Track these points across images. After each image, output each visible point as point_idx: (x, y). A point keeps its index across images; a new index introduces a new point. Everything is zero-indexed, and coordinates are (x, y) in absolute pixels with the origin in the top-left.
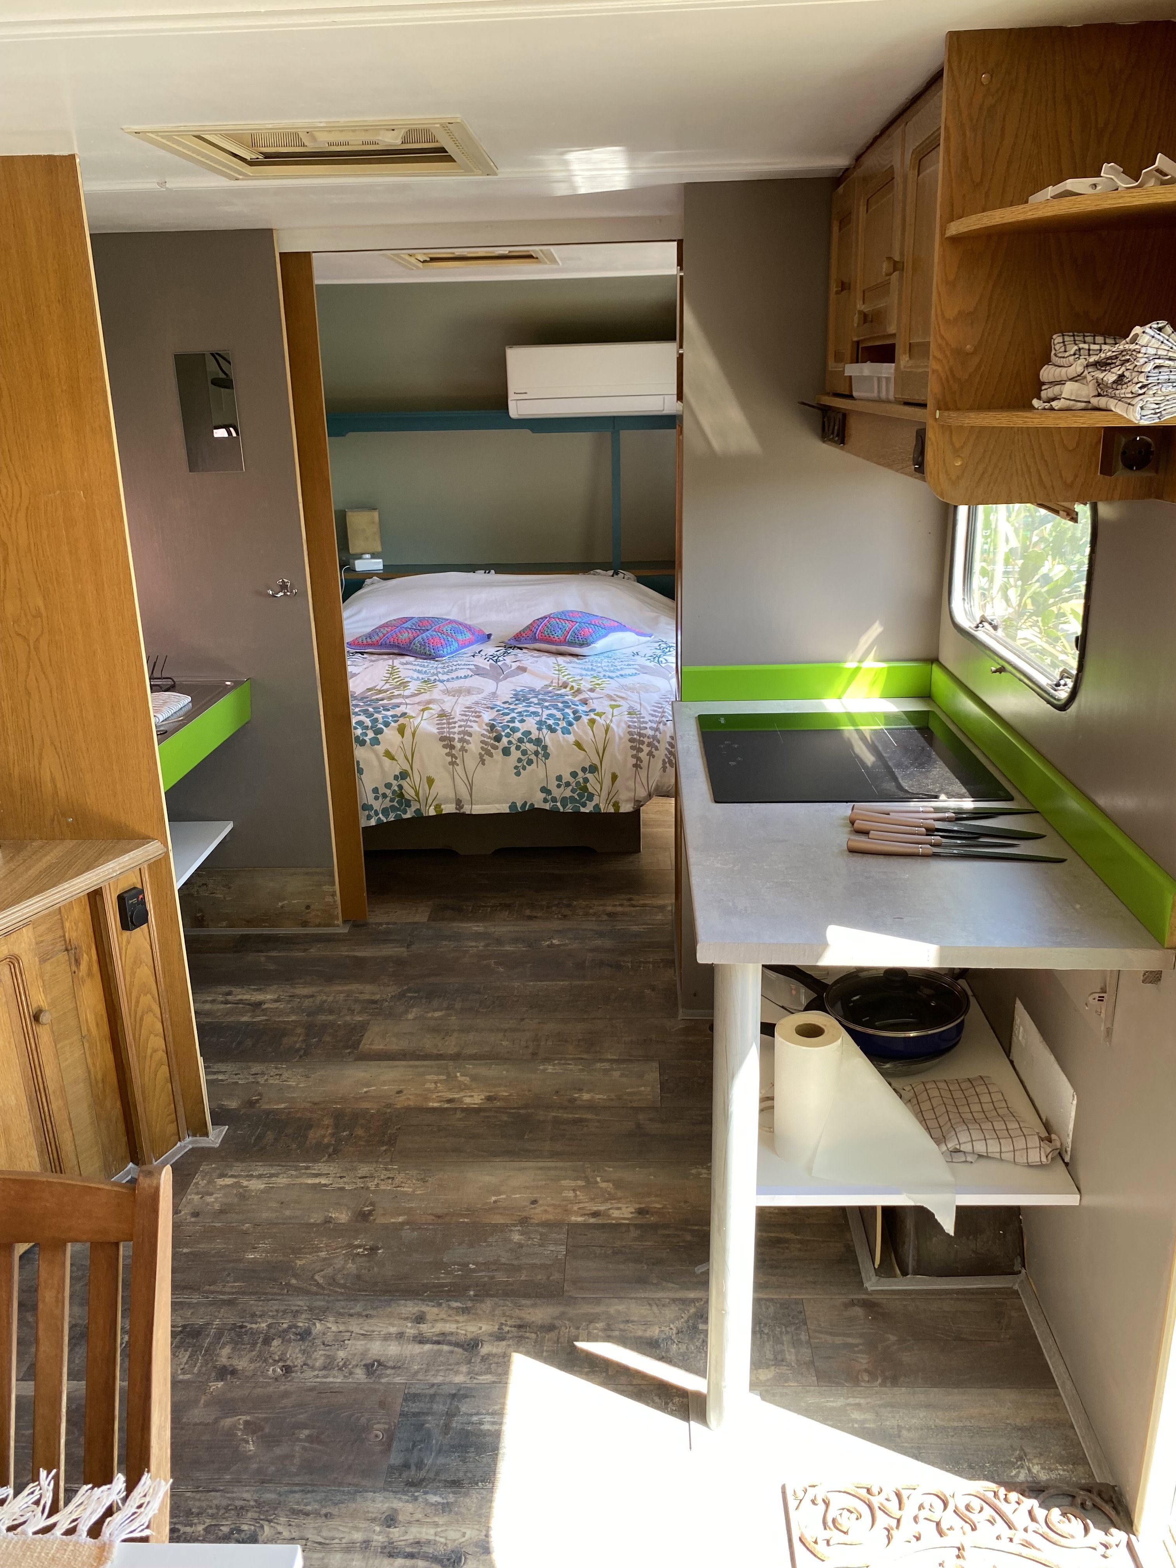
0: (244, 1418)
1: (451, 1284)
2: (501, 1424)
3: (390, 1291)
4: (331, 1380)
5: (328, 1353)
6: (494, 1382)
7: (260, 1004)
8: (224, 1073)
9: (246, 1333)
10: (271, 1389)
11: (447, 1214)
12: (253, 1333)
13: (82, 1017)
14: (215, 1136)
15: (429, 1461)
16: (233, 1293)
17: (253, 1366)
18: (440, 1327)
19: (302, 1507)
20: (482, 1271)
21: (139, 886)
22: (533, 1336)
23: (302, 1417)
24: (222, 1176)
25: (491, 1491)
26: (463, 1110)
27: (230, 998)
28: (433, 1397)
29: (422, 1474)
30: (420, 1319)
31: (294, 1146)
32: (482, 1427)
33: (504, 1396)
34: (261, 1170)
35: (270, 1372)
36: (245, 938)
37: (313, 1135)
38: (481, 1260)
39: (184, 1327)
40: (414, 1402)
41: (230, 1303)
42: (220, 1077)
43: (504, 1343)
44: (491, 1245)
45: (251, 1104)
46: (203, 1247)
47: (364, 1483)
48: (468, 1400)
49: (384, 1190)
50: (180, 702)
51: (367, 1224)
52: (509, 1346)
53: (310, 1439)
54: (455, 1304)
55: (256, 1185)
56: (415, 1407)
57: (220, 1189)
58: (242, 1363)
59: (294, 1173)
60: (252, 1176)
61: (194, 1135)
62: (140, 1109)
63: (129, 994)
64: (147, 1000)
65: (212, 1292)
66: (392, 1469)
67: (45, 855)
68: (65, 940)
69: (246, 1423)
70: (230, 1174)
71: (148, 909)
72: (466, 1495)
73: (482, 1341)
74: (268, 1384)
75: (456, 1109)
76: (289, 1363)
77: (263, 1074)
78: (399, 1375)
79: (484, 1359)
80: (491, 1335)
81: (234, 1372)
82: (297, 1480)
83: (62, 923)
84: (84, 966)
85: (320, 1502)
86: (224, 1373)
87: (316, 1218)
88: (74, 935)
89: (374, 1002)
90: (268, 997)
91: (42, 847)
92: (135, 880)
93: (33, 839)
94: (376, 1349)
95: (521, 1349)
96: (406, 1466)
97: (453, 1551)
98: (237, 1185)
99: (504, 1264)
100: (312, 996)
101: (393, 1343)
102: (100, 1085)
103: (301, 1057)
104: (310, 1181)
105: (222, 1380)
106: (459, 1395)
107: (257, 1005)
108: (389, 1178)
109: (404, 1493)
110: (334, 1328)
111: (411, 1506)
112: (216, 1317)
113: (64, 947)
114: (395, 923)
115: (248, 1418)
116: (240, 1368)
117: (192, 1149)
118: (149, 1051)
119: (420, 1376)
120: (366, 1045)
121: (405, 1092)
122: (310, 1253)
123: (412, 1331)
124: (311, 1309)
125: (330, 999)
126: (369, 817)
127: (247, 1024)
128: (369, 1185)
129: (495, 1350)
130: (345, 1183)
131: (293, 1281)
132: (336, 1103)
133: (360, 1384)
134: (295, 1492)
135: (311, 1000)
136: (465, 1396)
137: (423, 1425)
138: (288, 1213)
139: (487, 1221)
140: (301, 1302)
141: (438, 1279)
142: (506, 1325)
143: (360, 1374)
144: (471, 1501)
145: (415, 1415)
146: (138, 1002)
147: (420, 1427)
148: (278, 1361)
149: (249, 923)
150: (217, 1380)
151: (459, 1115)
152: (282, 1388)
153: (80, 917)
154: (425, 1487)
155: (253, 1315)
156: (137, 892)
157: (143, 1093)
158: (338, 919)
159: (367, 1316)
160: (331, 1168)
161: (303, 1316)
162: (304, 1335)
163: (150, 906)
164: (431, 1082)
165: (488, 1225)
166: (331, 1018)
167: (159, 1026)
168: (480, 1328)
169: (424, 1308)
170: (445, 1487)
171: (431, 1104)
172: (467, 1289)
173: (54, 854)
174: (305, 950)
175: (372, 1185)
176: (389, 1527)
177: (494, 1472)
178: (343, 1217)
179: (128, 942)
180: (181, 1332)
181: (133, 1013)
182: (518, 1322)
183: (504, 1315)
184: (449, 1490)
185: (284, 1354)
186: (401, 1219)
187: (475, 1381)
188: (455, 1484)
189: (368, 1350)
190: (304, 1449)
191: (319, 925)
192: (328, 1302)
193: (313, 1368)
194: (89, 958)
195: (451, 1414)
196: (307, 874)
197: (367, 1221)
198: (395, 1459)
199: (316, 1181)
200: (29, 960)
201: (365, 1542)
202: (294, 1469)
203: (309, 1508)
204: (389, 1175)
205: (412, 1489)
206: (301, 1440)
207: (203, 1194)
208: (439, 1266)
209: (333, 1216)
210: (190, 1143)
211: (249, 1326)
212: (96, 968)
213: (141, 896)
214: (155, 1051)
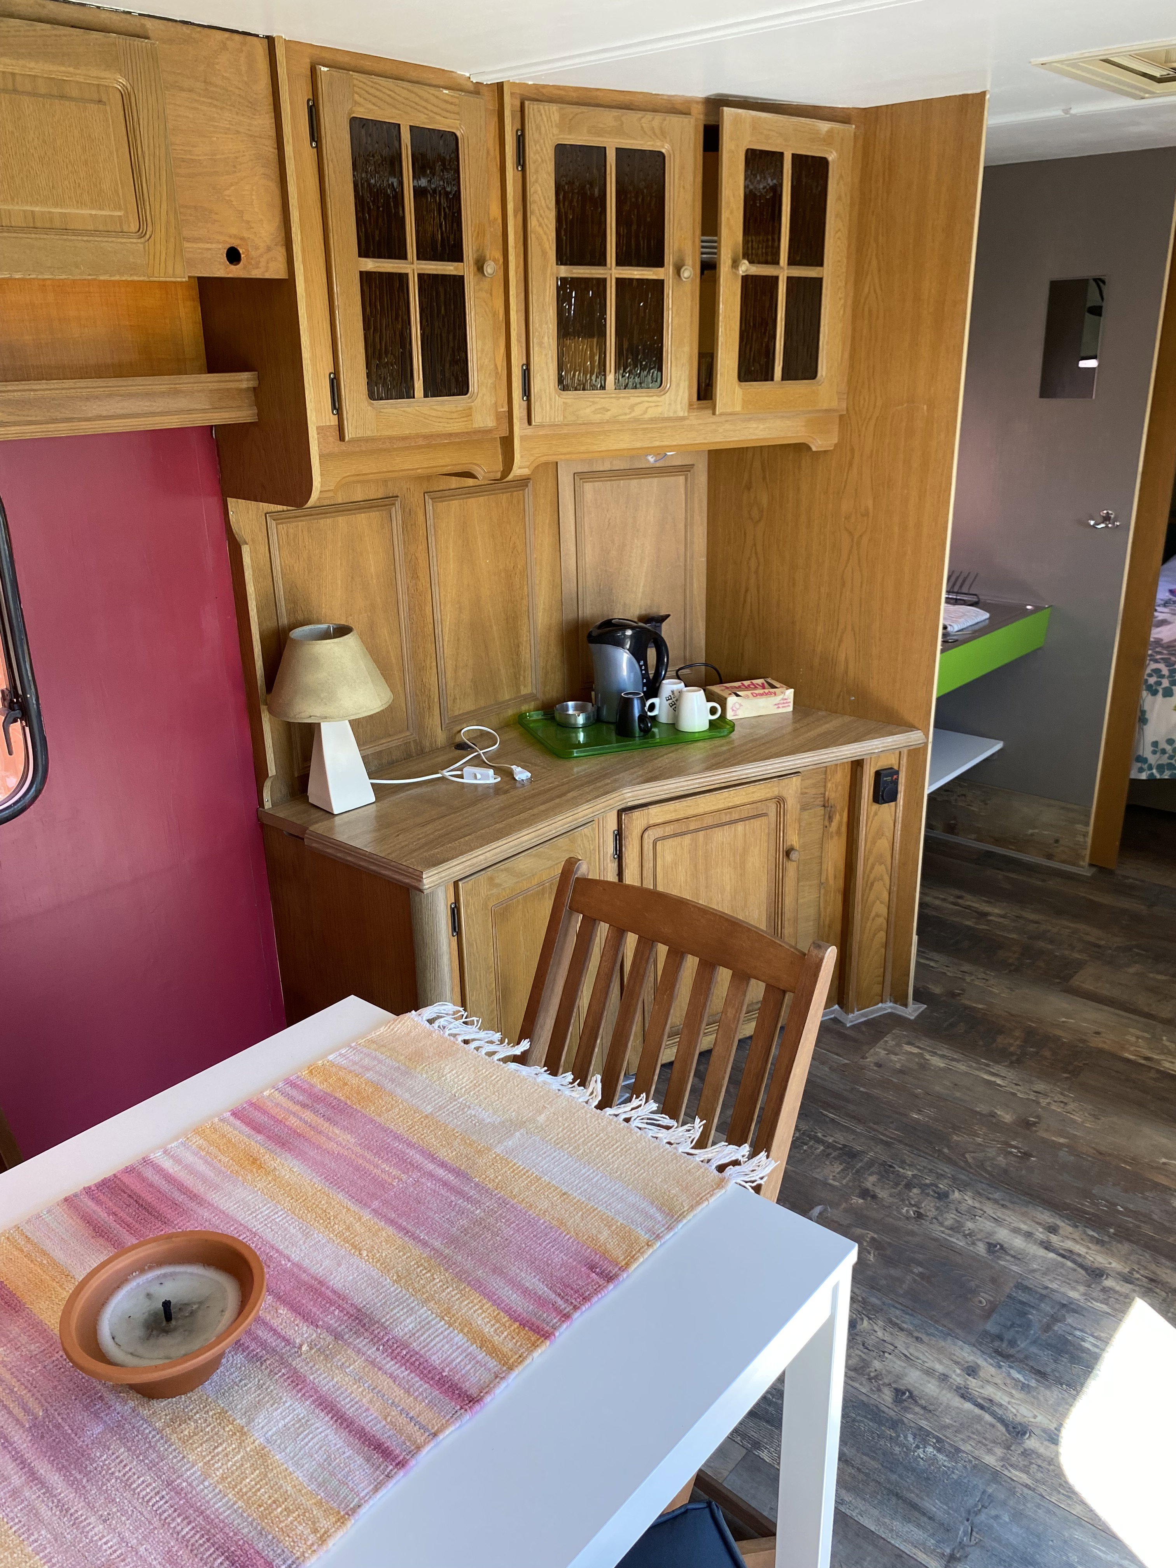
0: (871, 1234)
1: (1093, 1214)
2: (1104, 1350)
3: (1031, 1195)
4: (954, 1240)
5: (958, 1219)
6: (1108, 1313)
7: (986, 914)
8: (936, 961)
9: (893, 1173)
10: (900, 1224)
11: (1110, 1155)
12: (898, 1175)
13: (824, 867)
14: (912, 1011)
15: (1022, 1345)
16: (891, 1138)
17: (891, 1200)
18: (1069, 1244)
19: (898, 1322)
20: (1129, 1217)
21: (896, 768)
22: (1164, 1294)
23: (920, 1257)
24: (909, 1043)
25: (1074, 1398)
26: (1158, 1071)
27: (960, 901)
28: (1043, 1297)
29: (1012, 1351)
30: (1053, 1229)
31: (981, 1043)
32: (1083, 1343)
33: (1115, 1330)
34: (945, 1052)
35: (904, 1211)
36: (989, 854)
37: (1001, 1041)
38: (1131, 1206)
39: (845, 1146)
40: (1024, 1292)
41: (887, 1144)
42: (932, 964)
43: (1130, 1286)
44: (1146, 1199)
45: (953, 995)
46: (876, 1092)
47: (957, 1331)
48: (1076, 1315)
49: (1054, 1111)
50: (979, 616)
51: (1028, 1132)
52: (1134, 1291)
53: (921, 1275)
54: (1091, 1233)
55: (937, 1062)
56: (1023, 1297)
57: (904, 1053)
58: (883, 1194)
59: (974, 1065)
60: (935, 1053)
61: (895, 1002)
62: (854, 963)
63: (866, 860)
64: (880, 870)
65: (875, 1130)
66: (986, 1333)
67: (826, 723)
68: (824, 797)
69: (873, 1239)
70: (917, 1044)
71: (899, 789)
72: (1048, 1387)
73: (1108, 1275)
74: (900, 1219)
75: (1151, 1068)
76: (921, 1211)
77: (971, 974)
78: (1016, 1265)
79: (1105, 1290)
80: (1119, 1274)
81: (874, 1197)
82: (901, 1300)
83: (825, 782)
84: (834, 824)
85: (915, 1326)
86: (865, 1194)
87: (982, 1108)
88: (833, 795)
89: (1099, 946)
90: (996, 911)
91: (824, 717)
92: (893, 762)
93: (819, 709)
94: (1003, 1235)
95: (1146, 1299)
96: (1000, 1338)
97: (1020, 1424)
98: (920, 1055)
99: (1154, 1220)
100: (1037, 922)
101: (1019, 1237)
102: (826, 929)
103: (1010, 971)
104: (986, 1077)
105: (863, 1199)
106: (1068, 1307)
107: (982, 915)
108: (1062, 1102)
109: (992, 1357)
110: (970, 1202)
111: (993, 1369)
112: (872, 1150)
113: (822, 803)
114: (1143, 881)
115: (876, 1236)
116: (880, 1196)
117: (890, 1014)
118: (873, 914)
119: (1037, 1275)
120: (1076, 981)
121: (1103, 1035)
122: (968, 1135)
123: (1041, 1236)
124: (954, 1179)
125: (1055, 930)
126: (1141, 770)
127: (969, 928)
128: (1041, 1100)
129: (1118, 1288)
130: (1019, 1091)
131: (946, 1150)
132: (1032, 1021)
133: (978, 1255)
134: (896, 1308)
135: (1036, 925)
136: (1075, 1311)
137: (1026, 1314)
138: (958, 1094)
139: (1151, 1177)
140: (948, 1170)
141: (1082, 1205)
142: (1138, 1272)
143: (981, 1249)
144: (1052, 1395)
145: (1022, 1303)
146: (872, 868)
147: (1023, 1314)
148: (914, 1206)
149: (997, 841)
150: (859, 1197)
151: (1153, 1074)
152: (910, 1227)
153: (840, 781)
154: (1012, 1362)
155: (903, 1162)
156: (893, 773)
157: (860, 948)
158: (1084, 861)
159: (1003, 1205)
160: (1011, 1074)
161: (946, 1181)
162: (942, 1196)
163: (901, 788)
164: (1133, 1035)
165: (1149, 1180)
166: (1050, 947)
167: (885, 895)
168: (1110, 1263)
169: (1059, 1222)
170: (1030, 1372)
171: (1126, 1055)
172: (1110, 1225)
173: (833, 724)
174: (1043, 881)
175: (1044, 1102)
176: (969, 1375)
177: (1082, 1385)
178: (1008, 1117)
179: (876, 814)
180: (841, 1149)
181: (866, 877)
182: (1151, 1276)
183: (1139, 1263)
184: (1033, 1376)
185: (920, 1202)
186: (1062, 1140)
187: (1089, 1304)
188: (1041, 1375)
189: (995, 1232)
190: (915, 1281)
191: (1063, 862)
192: (971, 1179)
193: (941, 1224)
194: (841, 818)
195: (1055, 1319)
196: (1063, 808)
197: (1028, 1129)
198: (991, 1327)
199: (993, 1079)
200: (792, 804)
201: (944, 1375)
202: (901, 1292)
203: (905, 1326)
204: (1062, 1098)
205: (999, 1358)
206: (913, 1273)
207: (890, 1052)
208: (1086, 1194)
209: (999, 1113)
210: (891, 1007)
211: (897, 1168)
212: (844, 829)
213: (895, 777)
214: (878, 915)
